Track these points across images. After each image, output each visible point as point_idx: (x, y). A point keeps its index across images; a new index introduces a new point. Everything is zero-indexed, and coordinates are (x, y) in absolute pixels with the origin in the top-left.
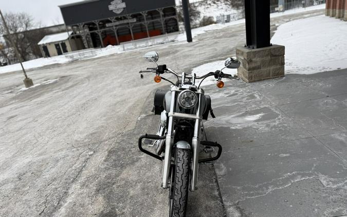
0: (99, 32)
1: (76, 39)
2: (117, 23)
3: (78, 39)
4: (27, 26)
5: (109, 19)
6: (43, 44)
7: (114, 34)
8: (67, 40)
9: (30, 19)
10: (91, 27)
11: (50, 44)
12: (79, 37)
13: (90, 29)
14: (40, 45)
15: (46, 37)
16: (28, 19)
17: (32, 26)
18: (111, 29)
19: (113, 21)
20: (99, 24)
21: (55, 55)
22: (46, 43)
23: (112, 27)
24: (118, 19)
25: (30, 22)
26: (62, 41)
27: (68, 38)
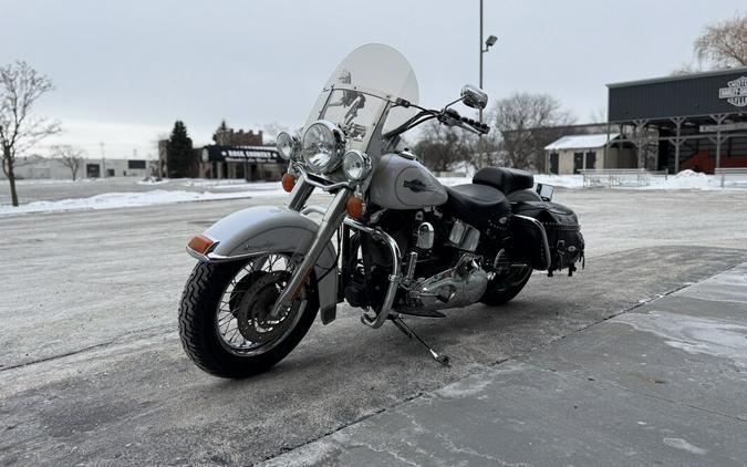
0: (677, 141)
1: (621, 149)
2: (731, 126)
3: (627, 150)
4: (542, 118)
5: (712, 116)
6: (554, 150)
7: (715, 150)
8: (600, 148)
9: (553, 106)
10: (665, 129)
11: (565, 151)
12: (629, 146)
13: (662, 133)
14: (547, 151)
15: (565, 138)
16: (549, 106)
17: (552, 118)
18: (710, 137)
19: (719, 122)
20: (683, 125)
21: (567, 173)
22: (560, 150)
23: (715, 133)
24: (735, 119)
25: (551, 112)
26: (591, 149)
27: (605, 146)
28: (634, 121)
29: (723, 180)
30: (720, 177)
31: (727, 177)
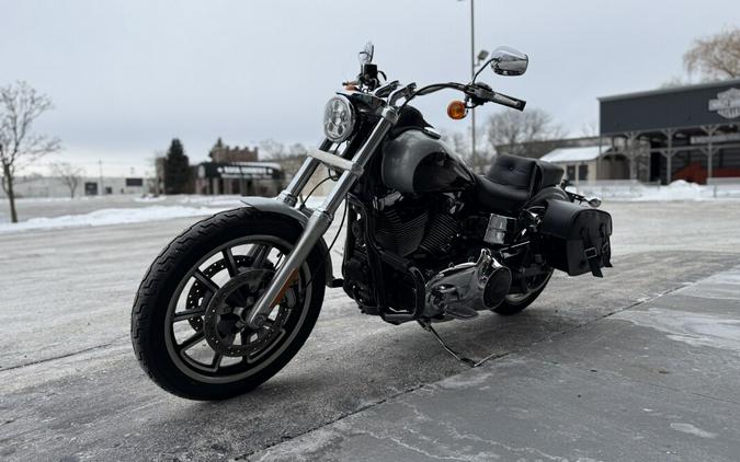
0: (668, 153)
1: (613, 161)
2: (722, 138)
3: (619, 163)
4: (534, 132)
5: (703, 127)
7: (707, 161)
8: (592, 161)
9: (545, 120)
10: (657, 141)
12: (621, 158)
13: (654, 145)
16: (541, 120)
17: (543, 133)
18: (702, 148)
19: (710, 132)
20: (674, 137)
23: (706, 144)
24: (726, 130)
25: (543, 126)
26: (583, 162)
27: (597, 159)
28: (626, 134)
29: (715, 191)
30: (713, 187)
31: (719, 187)
